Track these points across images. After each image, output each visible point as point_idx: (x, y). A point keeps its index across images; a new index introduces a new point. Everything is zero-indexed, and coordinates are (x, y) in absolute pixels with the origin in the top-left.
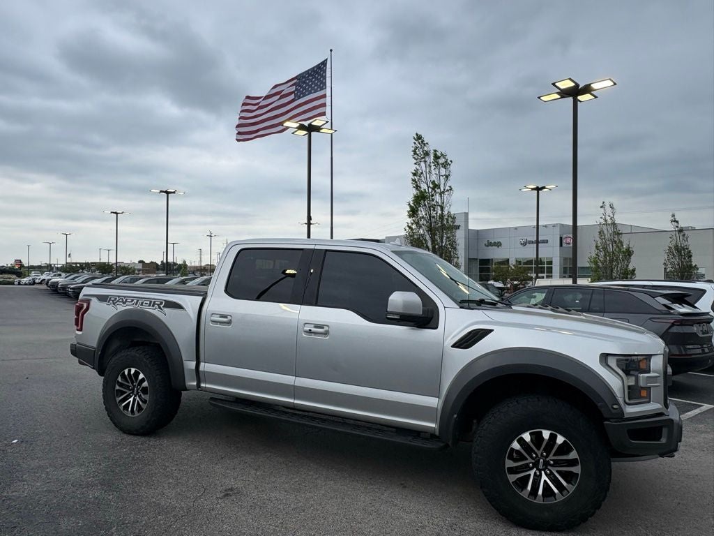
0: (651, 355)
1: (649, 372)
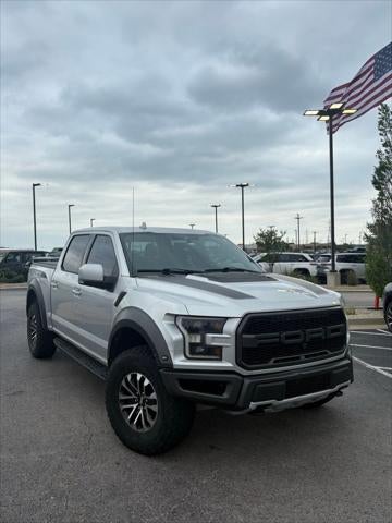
0: (227, 318)
1: (222, 333)
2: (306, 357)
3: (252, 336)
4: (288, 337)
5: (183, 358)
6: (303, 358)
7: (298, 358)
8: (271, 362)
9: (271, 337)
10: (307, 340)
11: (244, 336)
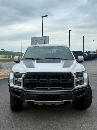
2: (50, 88)
3: (28, 79)
4: (41, 81)
5: (13, 84)
6: (49, 88)
7: (47, 88)
8: (35, 89)
9: (35, 80)
10: (50, 83)
11: (26, 79)
